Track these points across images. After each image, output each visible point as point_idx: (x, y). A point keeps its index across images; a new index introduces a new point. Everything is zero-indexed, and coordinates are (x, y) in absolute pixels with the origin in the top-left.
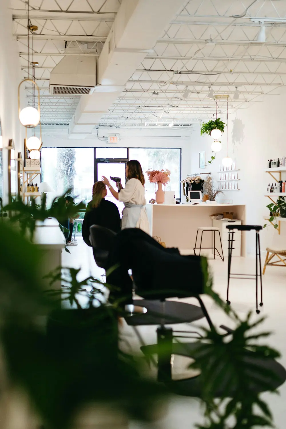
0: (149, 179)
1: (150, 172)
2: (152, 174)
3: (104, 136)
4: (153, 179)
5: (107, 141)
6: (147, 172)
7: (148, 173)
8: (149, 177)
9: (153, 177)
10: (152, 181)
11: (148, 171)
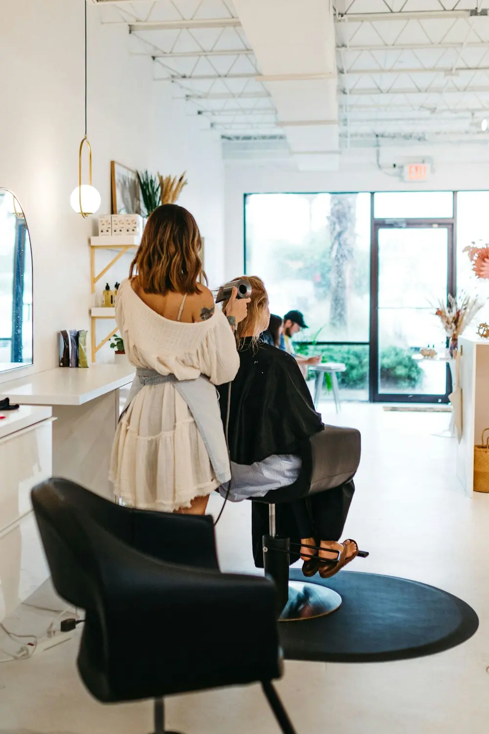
0: (474, 269)
1: (475, 250)
2: (482, 255)
3: (395, 166)
4: (483, 269)
5: (400, 176)
6: (467, 249)
7: (472, 251)
8: (473, 262)
9: (484, 264)
10: (482, 273)
11: (472, 245)
